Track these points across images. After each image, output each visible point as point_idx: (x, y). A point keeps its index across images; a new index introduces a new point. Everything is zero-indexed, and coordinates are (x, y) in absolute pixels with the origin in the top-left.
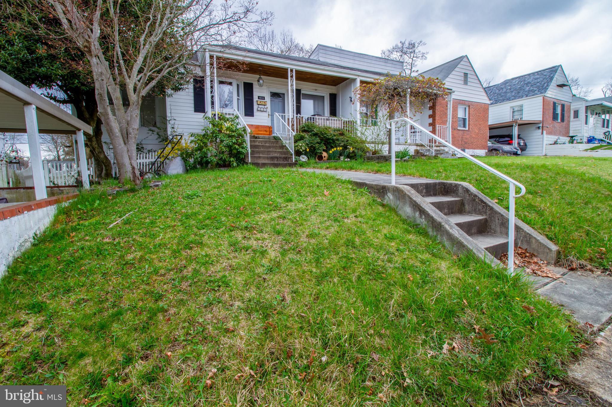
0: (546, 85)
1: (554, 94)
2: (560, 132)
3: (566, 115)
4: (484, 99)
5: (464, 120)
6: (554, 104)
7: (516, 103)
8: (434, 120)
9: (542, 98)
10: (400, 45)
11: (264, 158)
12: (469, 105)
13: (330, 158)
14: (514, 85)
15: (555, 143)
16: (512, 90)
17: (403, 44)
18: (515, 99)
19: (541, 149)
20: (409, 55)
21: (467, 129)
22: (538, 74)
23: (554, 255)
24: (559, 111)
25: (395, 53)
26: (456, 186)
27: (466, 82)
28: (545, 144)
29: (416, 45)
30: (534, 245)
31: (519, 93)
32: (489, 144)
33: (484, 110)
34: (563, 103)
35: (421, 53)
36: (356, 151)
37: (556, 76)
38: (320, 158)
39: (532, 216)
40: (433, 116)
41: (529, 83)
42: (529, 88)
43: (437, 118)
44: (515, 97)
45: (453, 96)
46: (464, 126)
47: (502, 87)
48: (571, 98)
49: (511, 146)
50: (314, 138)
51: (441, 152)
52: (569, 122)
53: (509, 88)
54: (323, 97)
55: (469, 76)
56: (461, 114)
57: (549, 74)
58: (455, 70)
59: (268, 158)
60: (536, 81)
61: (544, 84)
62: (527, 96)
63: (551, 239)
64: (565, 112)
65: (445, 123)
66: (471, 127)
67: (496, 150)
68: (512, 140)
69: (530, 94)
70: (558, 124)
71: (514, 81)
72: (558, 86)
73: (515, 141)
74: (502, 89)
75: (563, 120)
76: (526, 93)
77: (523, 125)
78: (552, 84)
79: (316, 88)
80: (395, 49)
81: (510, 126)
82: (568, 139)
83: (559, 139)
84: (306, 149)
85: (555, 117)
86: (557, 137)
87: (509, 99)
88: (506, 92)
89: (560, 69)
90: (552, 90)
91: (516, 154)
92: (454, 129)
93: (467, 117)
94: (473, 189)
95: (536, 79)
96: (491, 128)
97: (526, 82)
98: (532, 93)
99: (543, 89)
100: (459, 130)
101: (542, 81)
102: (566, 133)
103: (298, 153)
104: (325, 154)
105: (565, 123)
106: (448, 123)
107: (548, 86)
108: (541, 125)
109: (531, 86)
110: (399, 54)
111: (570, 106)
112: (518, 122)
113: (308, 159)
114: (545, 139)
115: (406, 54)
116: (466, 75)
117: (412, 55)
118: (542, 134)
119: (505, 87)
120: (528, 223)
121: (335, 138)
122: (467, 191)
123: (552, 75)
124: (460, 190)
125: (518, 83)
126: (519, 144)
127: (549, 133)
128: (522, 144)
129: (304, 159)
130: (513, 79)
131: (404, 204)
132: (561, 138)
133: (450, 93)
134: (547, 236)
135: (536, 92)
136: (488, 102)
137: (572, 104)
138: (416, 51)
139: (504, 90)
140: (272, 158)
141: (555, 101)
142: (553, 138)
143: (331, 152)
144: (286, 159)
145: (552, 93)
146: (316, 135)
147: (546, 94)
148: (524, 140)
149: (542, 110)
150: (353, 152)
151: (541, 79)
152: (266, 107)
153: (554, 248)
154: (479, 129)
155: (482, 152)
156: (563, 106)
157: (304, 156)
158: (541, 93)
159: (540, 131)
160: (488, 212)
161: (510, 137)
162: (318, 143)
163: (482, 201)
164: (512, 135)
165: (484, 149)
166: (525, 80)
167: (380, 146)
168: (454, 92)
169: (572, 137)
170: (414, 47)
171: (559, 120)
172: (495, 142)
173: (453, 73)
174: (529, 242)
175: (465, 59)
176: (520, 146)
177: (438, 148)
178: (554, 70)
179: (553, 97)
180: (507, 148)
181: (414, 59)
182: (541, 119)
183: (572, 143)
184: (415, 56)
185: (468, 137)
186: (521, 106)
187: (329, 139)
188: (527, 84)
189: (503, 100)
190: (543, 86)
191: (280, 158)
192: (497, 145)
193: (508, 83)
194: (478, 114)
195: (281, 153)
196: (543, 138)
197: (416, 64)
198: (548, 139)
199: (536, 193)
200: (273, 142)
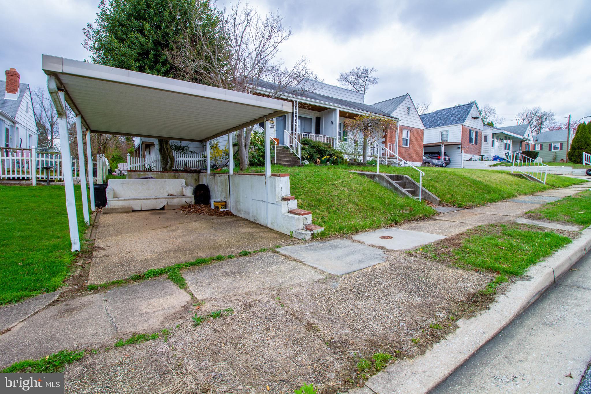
0: (464, 117)
1: (470, 124)
2: (474, 151)
3: (478, 139)
4: (420, 125)
5: (407, 140)
6: (470, 131)
7: (444, 129)
8: (386, 139)
9: (461, 126)
10: (356, 70)
11: (283, 161)
12: (410, 130)
13: (321, 163)
14: (443, 115)
15: (470, 160)
16: (441, 118)
17: (358, 70)
18: (443, 125)
19: (460, 163)
20: (363, 79)
21: (409, 147)
22: (459, 108)
23: (438, 202)
24: (474, 136)
25: (352, 77)
26: (403, 176)
27: (408, 113)
28: (463, 160)
29: (369, 71)
30: (432, 199)
31: (446, 121)
32: (424, 158)
33: (420, 133)
34: (476, 130)
35: (373, 78)
36: (338, 159)
37: (471, 111)
38: (316, 162)
39: (433, 189)
40: (386, 137)
41: (453, 114)
42: (453, 118)
43: (388, 138)
44: (444, 124)
45: (400, 123)
46: (407, 145)
47: (434, 115)
48: (482, 127)
49: (439, 161)
50: (312, 149)
51: (391, 162)
52: (481, 144)
53: (439, 116)
54: (311, 119)
55: (410, 109)
56: (404, 136)
57: (467, 109)
58: (401, 104)
59: (285, 161)
60: (458, 113)
61: (463, 116)
62: (451, 124)
63: (438, 197)
64: (478, 138)
65: (393, 142)
66: (411, 145)
67: (428, 163)
68: (440, 156)
69: (453, 122)
70: (473, 145)
71: (443, 112)
72: (473, 118)
73: (442, 157)
74: (435, 117)
75: (476, 143)
76: (451, 122)
77: (449, 146)
78: (468, 116)
79: (307, 113)
80: (352, 73)
81: (438, 146)
82: (480, 157)
83: (473, 157)
84: (307, 156)
85: (471, 140)
86: (472, 155)
87: (439, 125)
88: (437, 120)
89: (474, 105)
90: (469, 121)
91: (441, 166)
92: (400, 146)
93: (409, 138)
94: (410, 178)
95: (458, 112)
96: (426, 146)
97: (451, 113)
98: (454, 122)
99: (462, 119)
100: (403, 147)
101: (462, 114)
102: (479, 152)
103: (303, 159)
104: (318, 160)
105: (478, 145)
106: (396, 142)
107: (465, 117)
108: (460, 146)
109: (455, 116)
110: (354, 77)
111: (482, 133)
112: (444, 143)
113: (310, 163)
114: (463, 156)
115: (360, 78)
116: (408, 108)
117: (366, 79)
118: (461, 152)
119: (437, 115)
120: (430, 191)
121: (325, 149)
122: (407, 178)
123: (469, 110)
124: (404, 179)
125: (446, 113)
126: (445, 159)
127: (466, 152)
128: (447, 159)
129: (306, 162)
130: (442, 110)
131: (383, 181)
132: (475, 156)
133: (398, 121)
134: (437, 196)
135: (458, 121)
136: (423, 128)
137: (483, 132)
138: (369, 76)
139: (436, 118)
140: (288, 161)
141: (471, 129)
142: (469, 156)
143: (323, 159)
144: (296, 162)
145: (469, 123)
146: (312, 147)
147: (464, 124)
148: (448, 157)
149: (461, 135)
150: (336, 159)
151: (461, 112)
152: (273, 124)
153: (438, 199)
154: (417, 147)
155: (419, 164)
156: (476, 133)
157: (306, 161)
158: (461, 123)
159: (460, 150)
160: (415, 187)
161: (439, 153)
162: (315, 152)
163: (413, 183)
164: (440, 153)
165: (420, 161)
166: (450, 112)
167: (357, 156)
168: (400, 121)
169: (482, 156)
170: (367, 72)
171: (474, 143)
172: (428, 157)
173: (400, 106)
174: (430, 198)
175: (408, 97)
176: (446, 160)
177: (390, 160)
178: (470, 106)
179: (469, 126)
180: (436, 161)
181: (367, 82)
182: (461, 142)
183: (482, 160)
184: (368, 80)
185: (409, 152)
186: (447, 131)
187: (321, 150)
188: (452, 115)
189: (435, 126)
190: (462, 118)
191: (293, 161)
192: (430, 160)
193: (438, 112)
194: (416, 137)
195: (292, 158)
196: (462, 156)
197: (368, 87)
198: (465, 156)
199: (436, 181)
200: (284, 151)
